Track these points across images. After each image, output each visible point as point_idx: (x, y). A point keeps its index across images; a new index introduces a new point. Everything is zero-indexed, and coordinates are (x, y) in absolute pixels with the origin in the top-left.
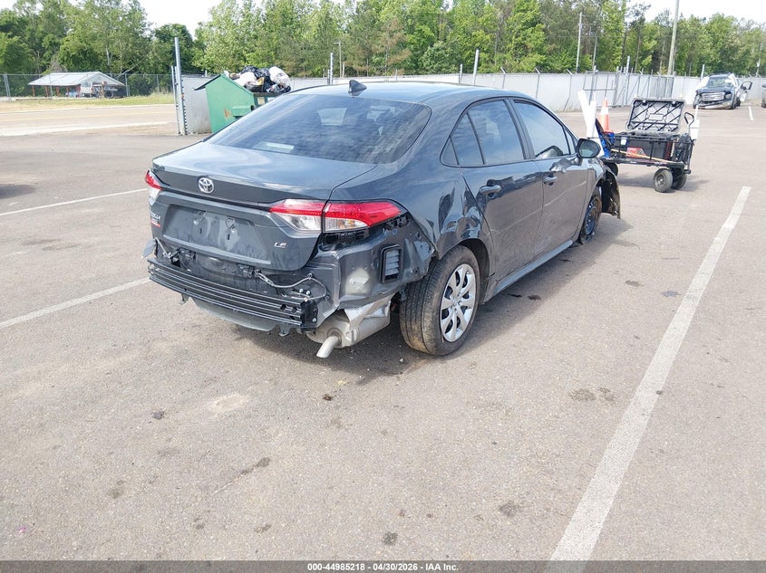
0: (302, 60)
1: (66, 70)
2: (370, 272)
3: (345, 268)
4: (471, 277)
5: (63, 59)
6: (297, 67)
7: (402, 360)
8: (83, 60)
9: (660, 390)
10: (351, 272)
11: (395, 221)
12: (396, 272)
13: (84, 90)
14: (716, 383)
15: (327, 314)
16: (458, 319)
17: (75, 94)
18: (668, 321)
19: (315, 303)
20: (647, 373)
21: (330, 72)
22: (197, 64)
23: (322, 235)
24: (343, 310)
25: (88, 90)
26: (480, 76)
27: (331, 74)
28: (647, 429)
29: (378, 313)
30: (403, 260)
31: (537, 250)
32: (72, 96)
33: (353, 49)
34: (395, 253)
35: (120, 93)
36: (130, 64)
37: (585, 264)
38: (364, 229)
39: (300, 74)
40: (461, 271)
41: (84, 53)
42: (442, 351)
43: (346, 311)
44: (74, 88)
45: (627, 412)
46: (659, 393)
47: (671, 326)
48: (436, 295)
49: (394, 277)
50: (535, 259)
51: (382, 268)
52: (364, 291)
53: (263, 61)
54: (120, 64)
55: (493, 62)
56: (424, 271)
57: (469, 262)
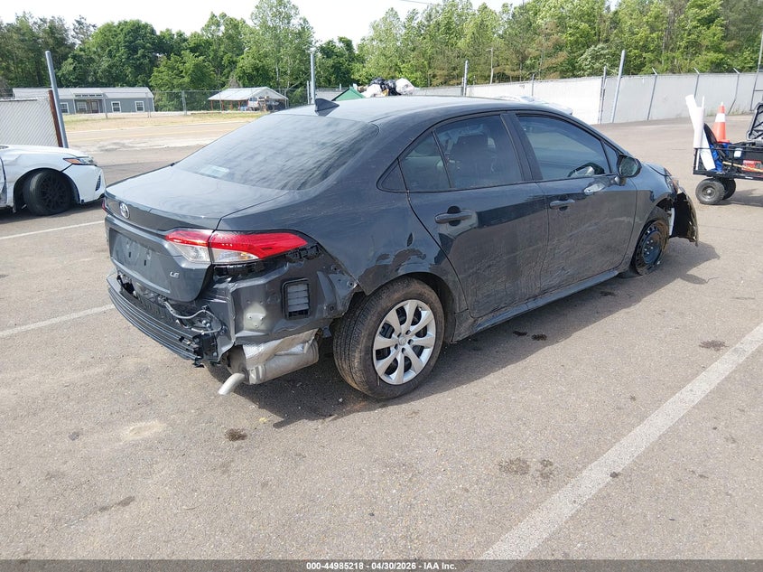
0: (454, 69)
1: (241, 85)
2: (267, 307)
3: (239, 303)
4: (426, 314)
5: (240, 77)
6: (449, 75)
7: (341, 400)
8: (256, 77)
9: (618, 470)
10: (247, 306)
11: (299, 252)
12: (306, 307)
13: (251, 104)
14: (699, 470)
15: (225, 349)
16: (407, 359)
17: (246, 108)
18: (687, 380)
19: (214, 338)
20: (617, 447)
21: (464, 80)
22: (356, 76)
23: (212, 266)
24: (241, 346)
25: (255, 104)
26: (626, 78)
27: (465, 81)
28: (566, 523)
29: (297, 349)
30: (314, 295)
31: (545, 283)
32: (242, 111)
33: (507, 54)
34: (303, 288)
35: (281, 106)
36: (297, 78)
37: (631, 300)
38: (255, 261)
39: (451, 83)
40: (409, 307)
41: (257, 70)
42: (380, 395)
43: (244, 347)
44: (244, 103)
45: (556, 496)
46: (614, 475)
47: (689, 387)
48: (364, 333)
49: (303, 313)
50: (544, 292)
51: (284, 304)
52: (263, 327)
53: (416, 71)
54: (287, 80)
55: (660, 62)
56: (342, 308)
57: (419, 297)
